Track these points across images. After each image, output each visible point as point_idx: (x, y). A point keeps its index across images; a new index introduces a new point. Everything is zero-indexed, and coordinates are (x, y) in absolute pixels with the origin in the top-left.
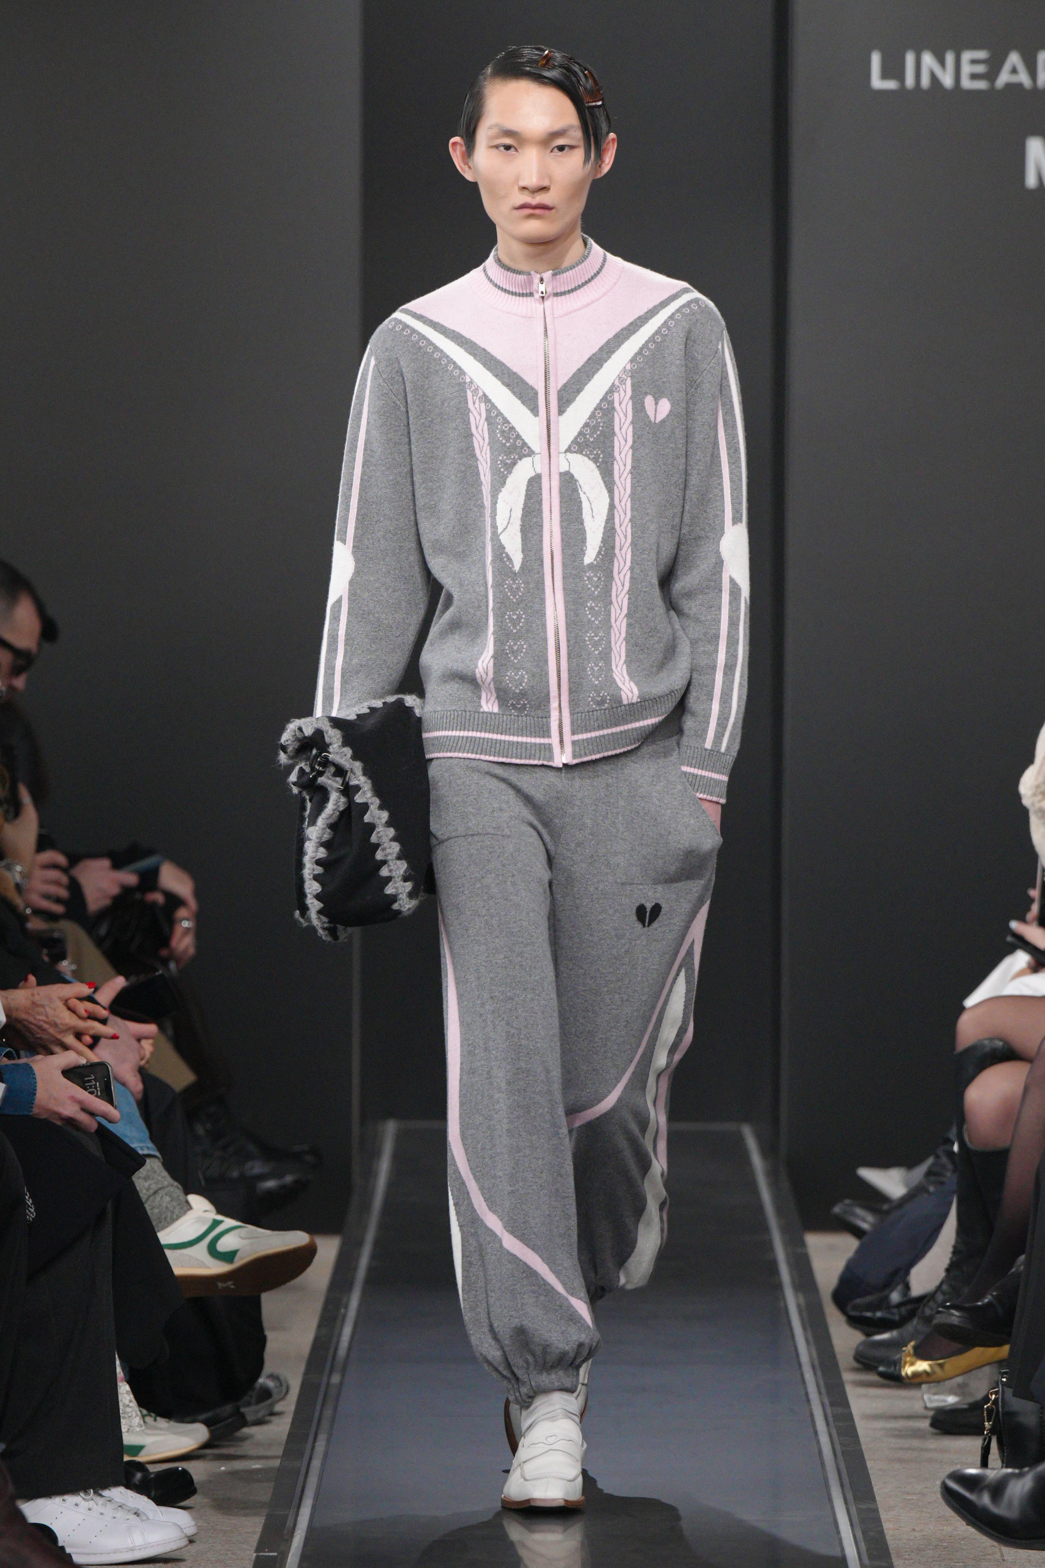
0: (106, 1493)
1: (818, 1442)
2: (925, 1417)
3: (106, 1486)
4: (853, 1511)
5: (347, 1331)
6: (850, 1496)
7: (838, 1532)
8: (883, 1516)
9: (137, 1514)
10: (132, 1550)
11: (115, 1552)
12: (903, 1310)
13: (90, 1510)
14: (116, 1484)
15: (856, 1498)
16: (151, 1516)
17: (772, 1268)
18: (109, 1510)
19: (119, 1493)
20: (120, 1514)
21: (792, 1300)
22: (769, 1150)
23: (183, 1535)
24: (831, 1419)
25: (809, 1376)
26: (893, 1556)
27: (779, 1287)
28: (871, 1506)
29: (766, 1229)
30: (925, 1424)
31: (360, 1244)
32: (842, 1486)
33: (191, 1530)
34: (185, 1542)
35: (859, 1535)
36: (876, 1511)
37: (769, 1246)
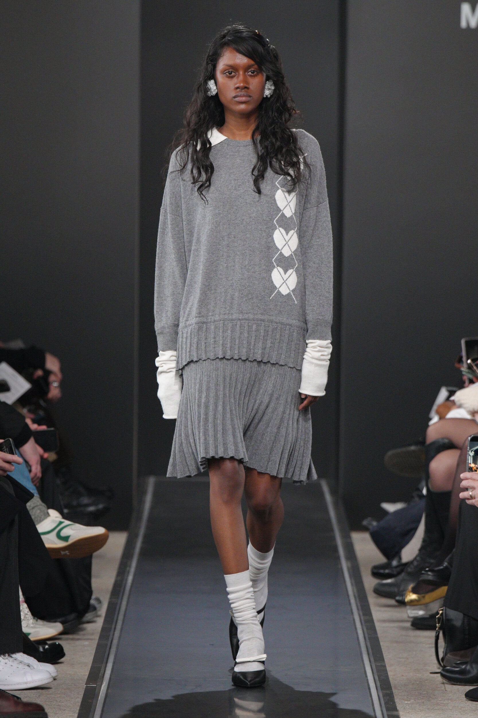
0: (14, 656)
1: (357, 633)
2: (407, 621)
3: (14, 652)
4: (374, 667)
5: (130, 578)
6: (372, 659)
7: (366, 676)
8: (388, 669)
9: (29, 666)
10: (26, 683)
11: (18, 684)
12: (399, 569)
13: (6, 663)
14: (18, 651)
15: (375, 660)
16: (35, 667)
17: (335, 549)
18: (15, 664)
19: (20, 656)
20: (20, 666)
21: (345, 565)
22: (334, 492)
23: (51, 676)
24: (363, 622)
25: (353, 601)
26: (393, 688)
27: (338, 558)
28: (383, 664)
29: (332, 530)
30: (409, 625)
31: (137, 536)
32: (368, 654)
33: (54, 675)
34: (52, 680)
35: (377, 678)
36: (385, 666)
37: (333, 539)
